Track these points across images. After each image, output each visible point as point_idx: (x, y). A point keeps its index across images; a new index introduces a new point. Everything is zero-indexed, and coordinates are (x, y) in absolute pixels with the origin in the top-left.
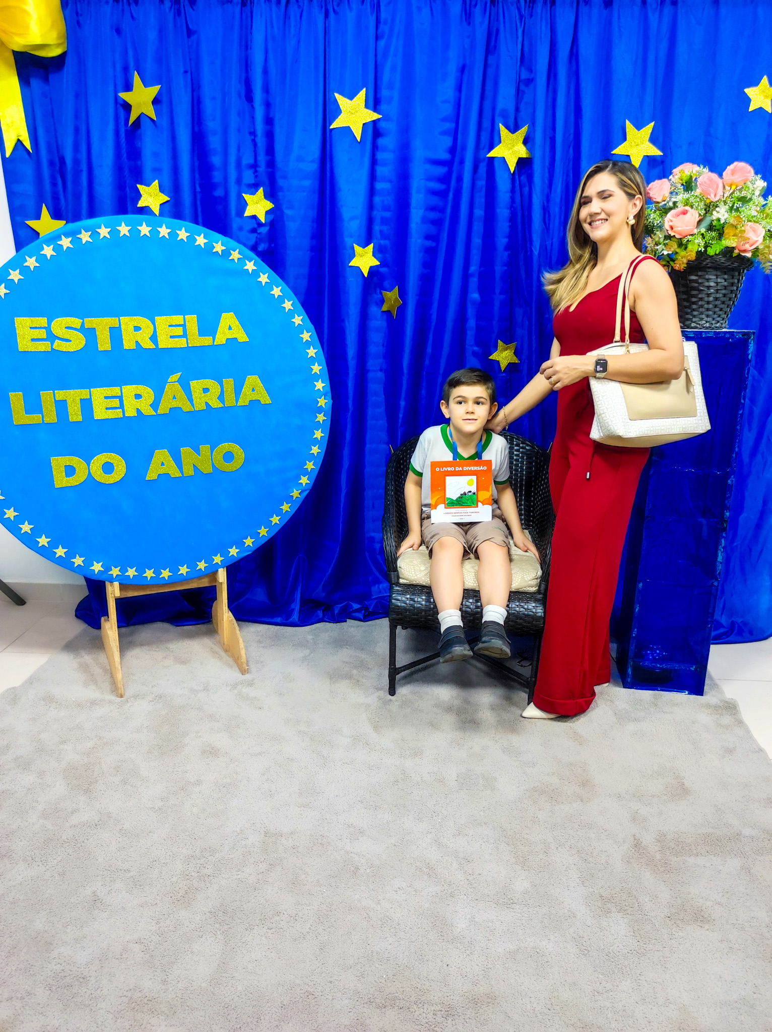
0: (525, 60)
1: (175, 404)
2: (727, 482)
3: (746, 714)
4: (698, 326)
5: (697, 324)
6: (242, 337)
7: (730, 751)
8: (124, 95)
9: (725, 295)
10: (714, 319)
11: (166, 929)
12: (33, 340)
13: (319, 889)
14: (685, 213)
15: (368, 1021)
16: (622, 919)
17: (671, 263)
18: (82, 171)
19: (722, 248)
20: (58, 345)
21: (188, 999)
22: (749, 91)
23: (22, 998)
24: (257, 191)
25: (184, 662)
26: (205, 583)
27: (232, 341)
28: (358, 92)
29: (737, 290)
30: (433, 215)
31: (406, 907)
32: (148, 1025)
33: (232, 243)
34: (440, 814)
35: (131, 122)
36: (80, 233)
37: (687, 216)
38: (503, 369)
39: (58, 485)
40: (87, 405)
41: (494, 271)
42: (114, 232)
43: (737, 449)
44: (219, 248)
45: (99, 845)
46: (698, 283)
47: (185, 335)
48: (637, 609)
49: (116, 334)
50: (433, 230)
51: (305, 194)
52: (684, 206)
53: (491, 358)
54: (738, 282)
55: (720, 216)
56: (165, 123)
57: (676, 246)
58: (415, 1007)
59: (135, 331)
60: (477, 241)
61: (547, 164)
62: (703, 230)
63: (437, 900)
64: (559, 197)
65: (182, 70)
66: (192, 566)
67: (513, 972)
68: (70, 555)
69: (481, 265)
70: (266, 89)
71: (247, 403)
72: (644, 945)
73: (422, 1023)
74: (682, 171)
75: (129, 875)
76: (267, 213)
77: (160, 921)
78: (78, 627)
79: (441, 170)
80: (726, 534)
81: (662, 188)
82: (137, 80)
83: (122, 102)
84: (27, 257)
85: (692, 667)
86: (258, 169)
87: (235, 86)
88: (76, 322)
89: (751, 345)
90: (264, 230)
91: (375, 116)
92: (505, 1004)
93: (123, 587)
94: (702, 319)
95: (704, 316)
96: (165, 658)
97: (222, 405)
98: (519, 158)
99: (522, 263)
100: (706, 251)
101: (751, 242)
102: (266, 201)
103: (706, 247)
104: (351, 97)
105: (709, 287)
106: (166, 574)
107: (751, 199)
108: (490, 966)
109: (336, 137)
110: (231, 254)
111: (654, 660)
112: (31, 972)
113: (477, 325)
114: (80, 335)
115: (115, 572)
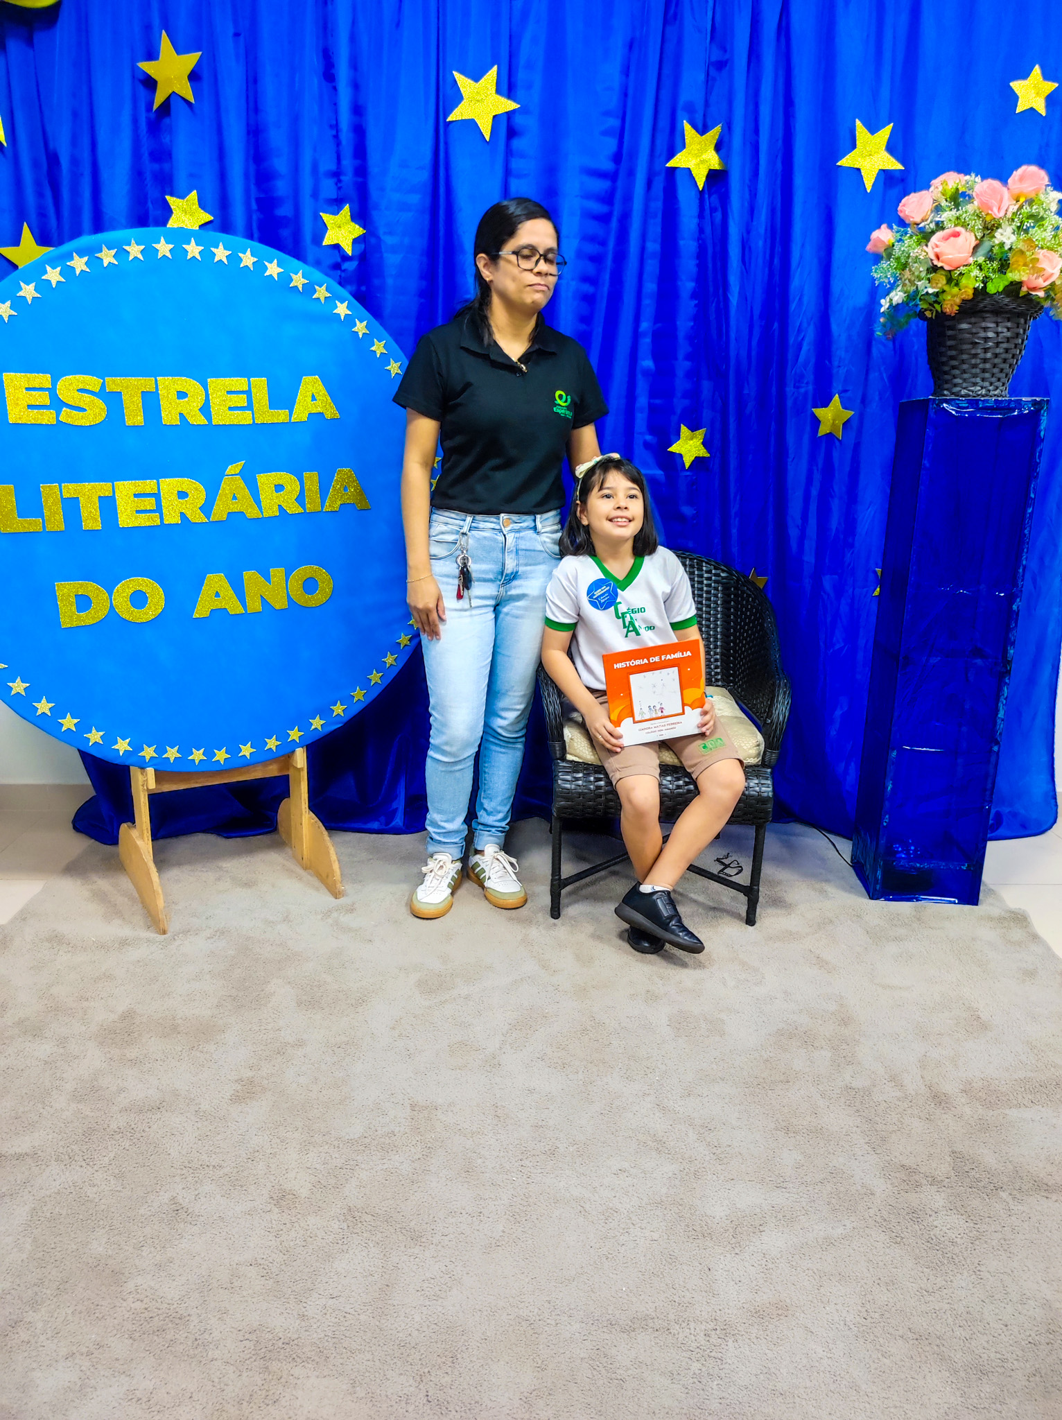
0: (719, 35)
1: (235, 507)
2: (1012, 608)
3: (1040, 925)
4: (971, 393)
5: (969, 390)
6: (331, 412)
7: (1030, 974)
8: (146, 66)
9: (1007, 350)
10: (991, 384)
11: (292, 1244)
12: (30, 407)
13: (506, 1176)
14: (957, 235)
15: (614, 1351)
16: (938, 1194)
17: (938, 307)
18: (82, 175)
19: (1007, 283)
20: (67, 416)
21: (343, 1337)
22: (1016, 85)
23: (89, 1354)
24: (340, 209)
25: (248, 884)
26: (273, 771)
27: (316, 417)
28: (487, 71)
29: (1022, 343)
30: (592, 249)
31: (635, 1194)
32: (291, 1377)
33: (317, 275)
34: (657, 1070)
35: (155, 107)
36: (101, 251)
37: (960, 239)
38: (687, 466)
39: (66, 622)
40: (108, 505)
41: (675, 328)
42: (149, 252)
43: (1024, 562)
44: (298, 280)
45: (169, 1134)
46: (972, 334)
47: (250, 407)
48: (889, 788)
49: (151, 401)
50: (591, 269)
51: (410, 214)
52: (956, 226)
53: (670, 449)
54: (1024, 333)
55: (1005, 240)
56: (207, 108)
57: (945, 282)
58: (677, 1327)
59: (178, 398)
60: (650, 287)
61: (747, 181)
62: (981, 259)
63: (677, 1182)
64: (764, 227)
65: (231, 31)
66: (259, 744)
67: (804, 1272)
68: (84, 727)
69: (656, 320)
70: (354, 65)
71: (336, 507)
72: (976, 1226)
73: (691, 1348)
74: (944, 183)
75: (221, 1173)
76: (355, 241)
77: (281, 1232)
78: (80, 844)
79: (604, 185)
80: (1009, 679)
81: (922, 204)
82: (165, 44)
83: (141, 77)
84: (22, 284)
85: (964, 865)
86: (343, 178)
87: (312, 61)
88: (93, 382)
89: (1043, 418)
90: (350, 266)
91: (512, 106)
92: (802, 1315)
93: (160, 775)
94: (975, 384)
95: (978, 380)
96: (219, 879)
97: (300, 510)
98: (710, 170)
99: (714, 316)
100: (985, 287)
101: (1046, 275)
102: (353, 224)
103: (984, 282)
104: (476, 78)
105: (986, 339)
106: (221, 756)
107: (1043, 219)
108: (770, 1265)
109: (454, 133)
110: (315, 291)
111: (910, 860)
112: (96, 1315)
113: (650, 405)
114: (100, 404)
115: (149, 752)
